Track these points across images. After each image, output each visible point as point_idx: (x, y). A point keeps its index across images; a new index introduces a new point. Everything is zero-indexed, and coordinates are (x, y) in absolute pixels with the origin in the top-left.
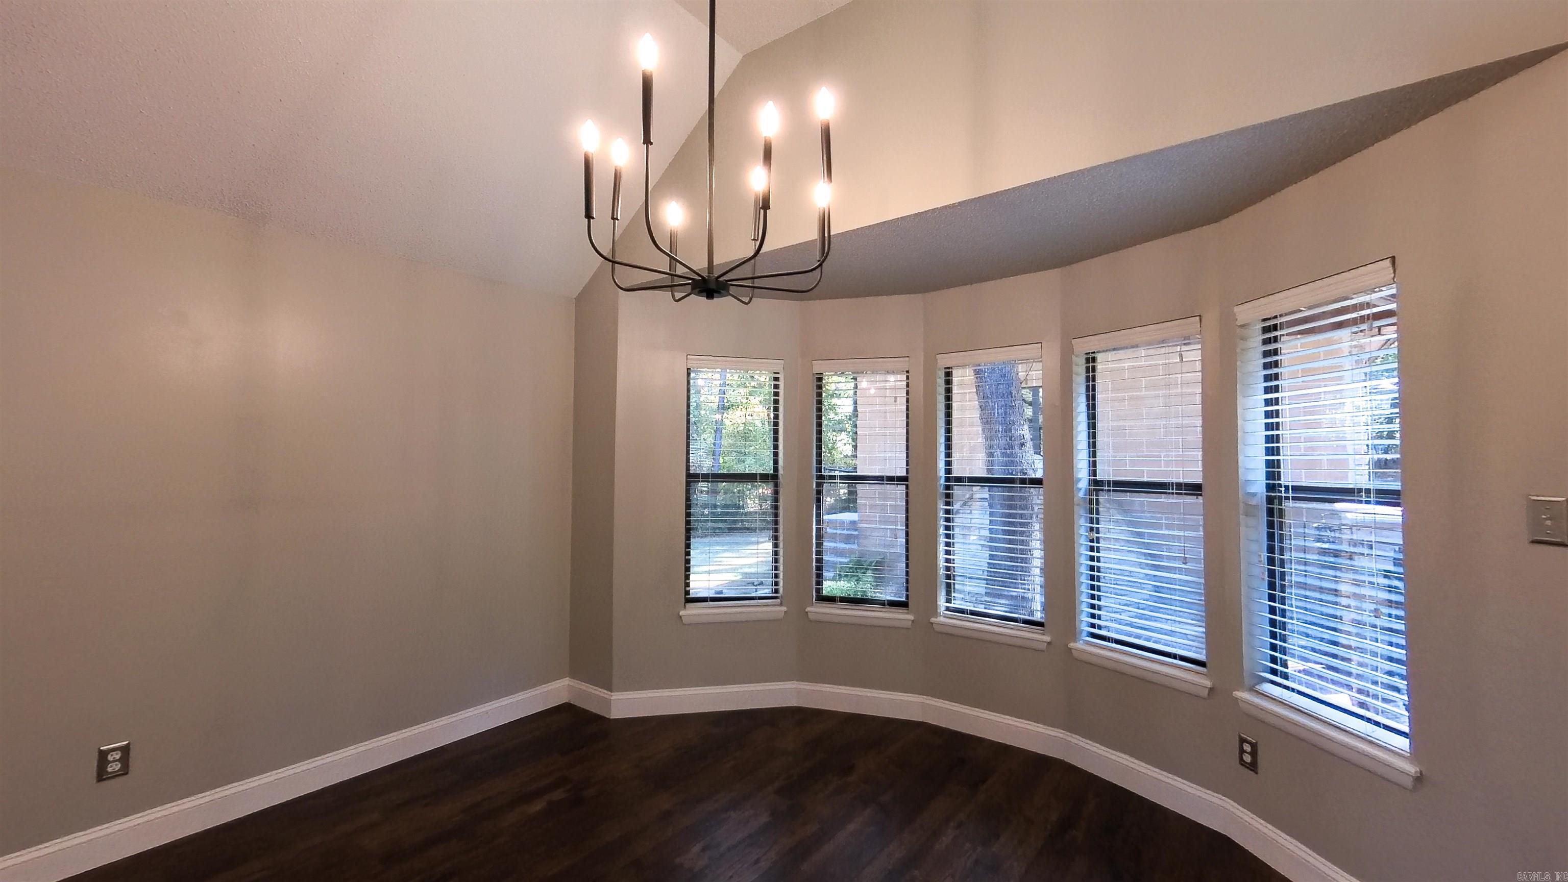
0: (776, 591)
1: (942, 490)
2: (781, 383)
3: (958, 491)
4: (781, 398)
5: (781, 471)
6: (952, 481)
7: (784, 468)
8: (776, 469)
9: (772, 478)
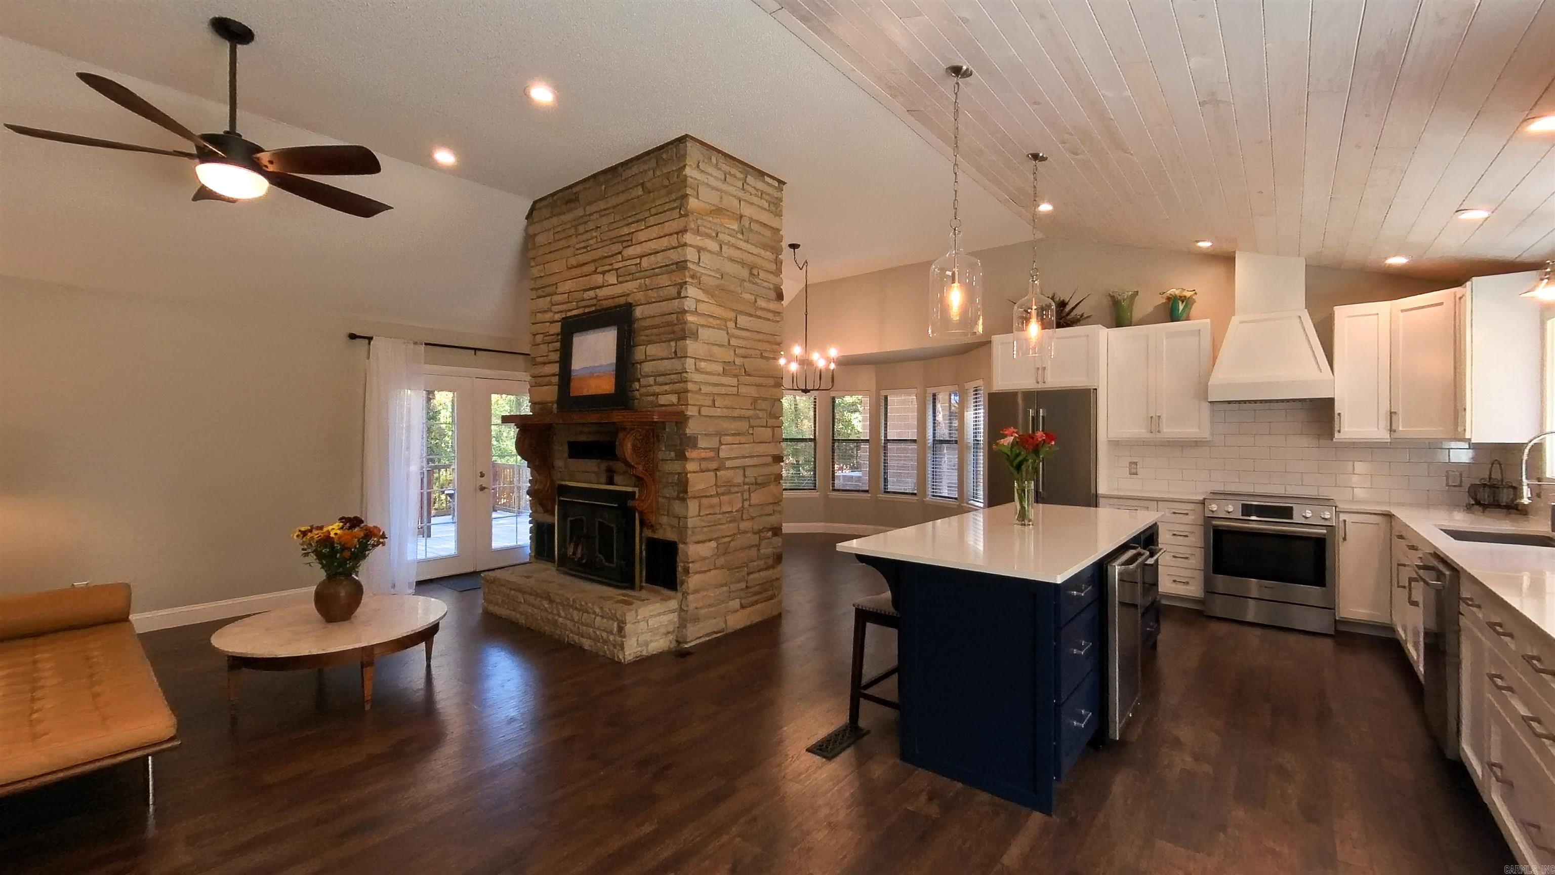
0: (815, 487)
1: (883, 445)
2: (817, 401)
3: (890, 446)
4: (817, 407)
5: (817, 437)
6: (887, 441)
7: (819, 436)
8: (815, 436)
9: (814, 440)
